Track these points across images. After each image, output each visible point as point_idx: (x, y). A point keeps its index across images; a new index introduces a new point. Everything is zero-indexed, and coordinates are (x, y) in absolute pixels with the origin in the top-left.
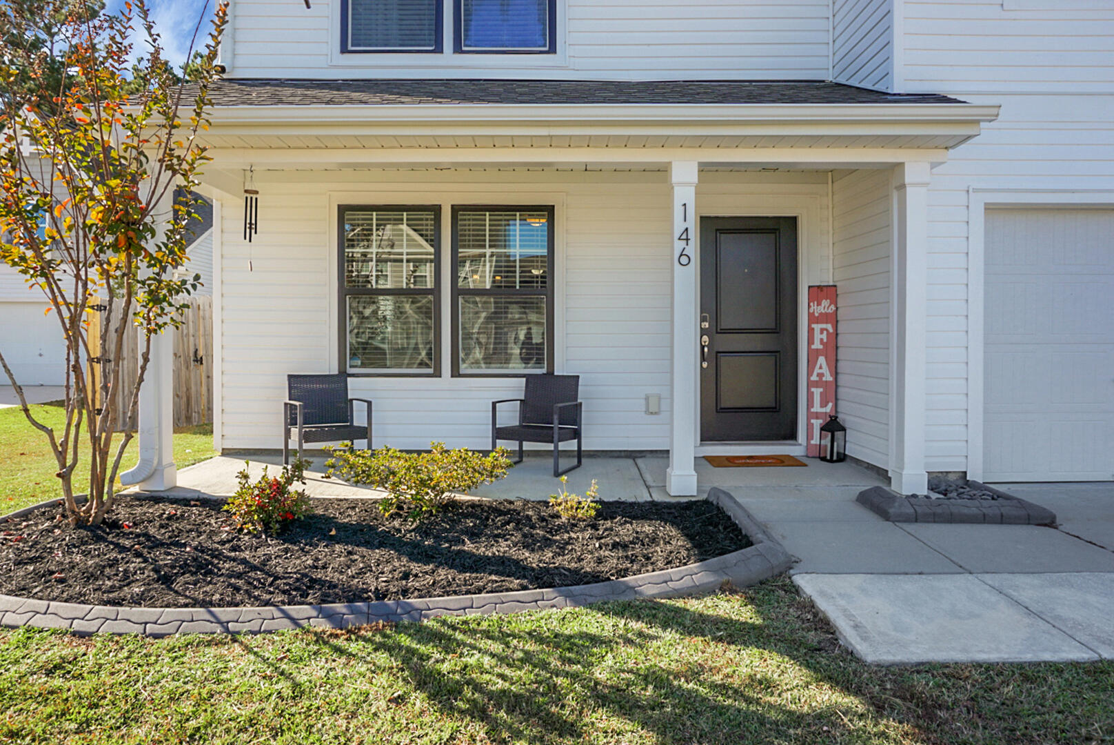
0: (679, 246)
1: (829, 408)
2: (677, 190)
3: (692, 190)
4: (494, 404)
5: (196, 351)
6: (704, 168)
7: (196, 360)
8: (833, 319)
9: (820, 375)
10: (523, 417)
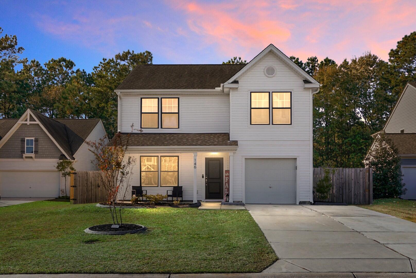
0: (194, 165)
1: (228, 193)
4: (167, 191)
5: (98, 184)
7: (98, 186)
8: (229, 176)
9: (227, 187)
10: (173, 193)
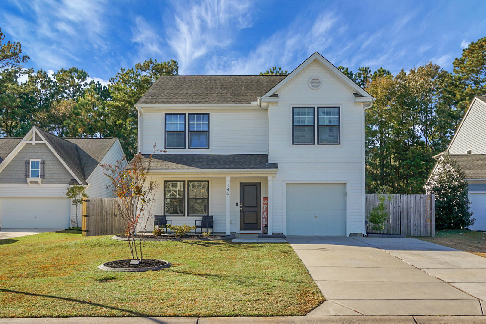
0: (227, 191)
1: (266, 223)
2: (227, 182)
3: (229, 182)
4: (195, 221)
5: (115, 213)
6: (231, 178)
7: (115, 216)
8: (267, 204)
9: (265, 216)
10: (202, 223)
